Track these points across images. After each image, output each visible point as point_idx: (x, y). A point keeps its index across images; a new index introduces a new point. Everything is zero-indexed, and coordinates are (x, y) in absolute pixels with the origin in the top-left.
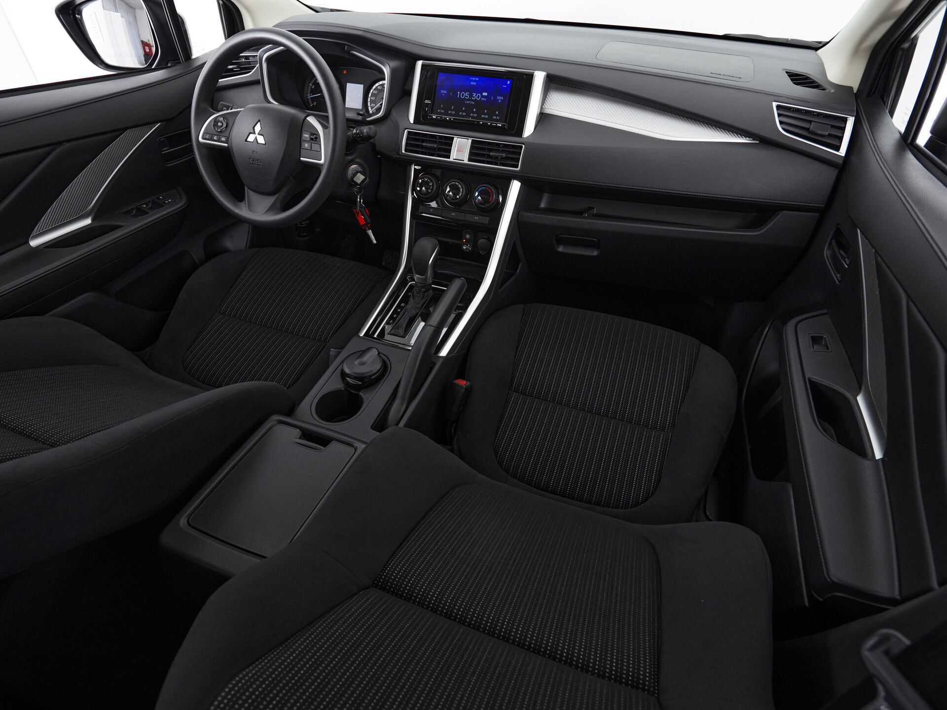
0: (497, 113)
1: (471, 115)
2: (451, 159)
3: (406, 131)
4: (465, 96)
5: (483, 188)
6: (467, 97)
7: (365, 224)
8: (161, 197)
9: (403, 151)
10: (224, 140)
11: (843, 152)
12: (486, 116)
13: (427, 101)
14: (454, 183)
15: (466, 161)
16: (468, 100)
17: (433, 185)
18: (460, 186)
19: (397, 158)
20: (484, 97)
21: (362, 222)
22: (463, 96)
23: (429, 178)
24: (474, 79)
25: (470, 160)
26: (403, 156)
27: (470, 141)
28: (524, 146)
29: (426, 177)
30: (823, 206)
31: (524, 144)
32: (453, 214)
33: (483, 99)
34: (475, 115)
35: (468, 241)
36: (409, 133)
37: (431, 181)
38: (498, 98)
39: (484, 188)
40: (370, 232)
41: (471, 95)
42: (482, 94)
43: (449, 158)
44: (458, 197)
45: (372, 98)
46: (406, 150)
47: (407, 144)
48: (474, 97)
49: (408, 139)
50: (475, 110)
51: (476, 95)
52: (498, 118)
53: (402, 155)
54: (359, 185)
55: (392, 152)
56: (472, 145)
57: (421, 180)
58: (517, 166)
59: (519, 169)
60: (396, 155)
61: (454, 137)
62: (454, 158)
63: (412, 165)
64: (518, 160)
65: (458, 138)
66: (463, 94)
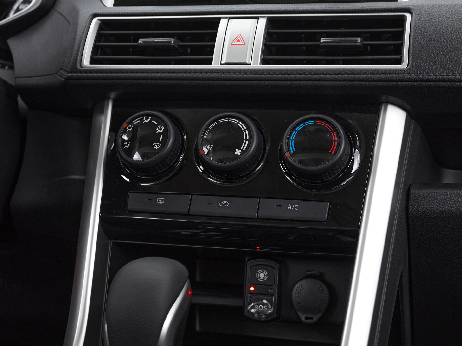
2: (215, 65)
3: (95, 20)
5: (308, 123)
9: (86, 62)
14: (226, 120)
15: (256, 65)
17: (166, 133)
18: (242, 125)
19: (68, 79)
23: (154, 117)
25: (264, 61)
27: (263, 22)
28: (408, 16)
29: (147, 116)
31: (408, 10)
36: (103, 25)
37: (161, 121)
39: (312, 122)
43: (211, 63)
46: (93, 61)
47: (96, 49)
49: (99, 37)
53: (81, 72)
55: (56, 75)
56: (270, 31)
57: (130, 126)
58: (399, 62)
59: (404, 65)
60: (66, 74)
61: (219, 19)
62: (224, 62)
63: (108, 98)
64: (399, 49)
65: (230, 18)
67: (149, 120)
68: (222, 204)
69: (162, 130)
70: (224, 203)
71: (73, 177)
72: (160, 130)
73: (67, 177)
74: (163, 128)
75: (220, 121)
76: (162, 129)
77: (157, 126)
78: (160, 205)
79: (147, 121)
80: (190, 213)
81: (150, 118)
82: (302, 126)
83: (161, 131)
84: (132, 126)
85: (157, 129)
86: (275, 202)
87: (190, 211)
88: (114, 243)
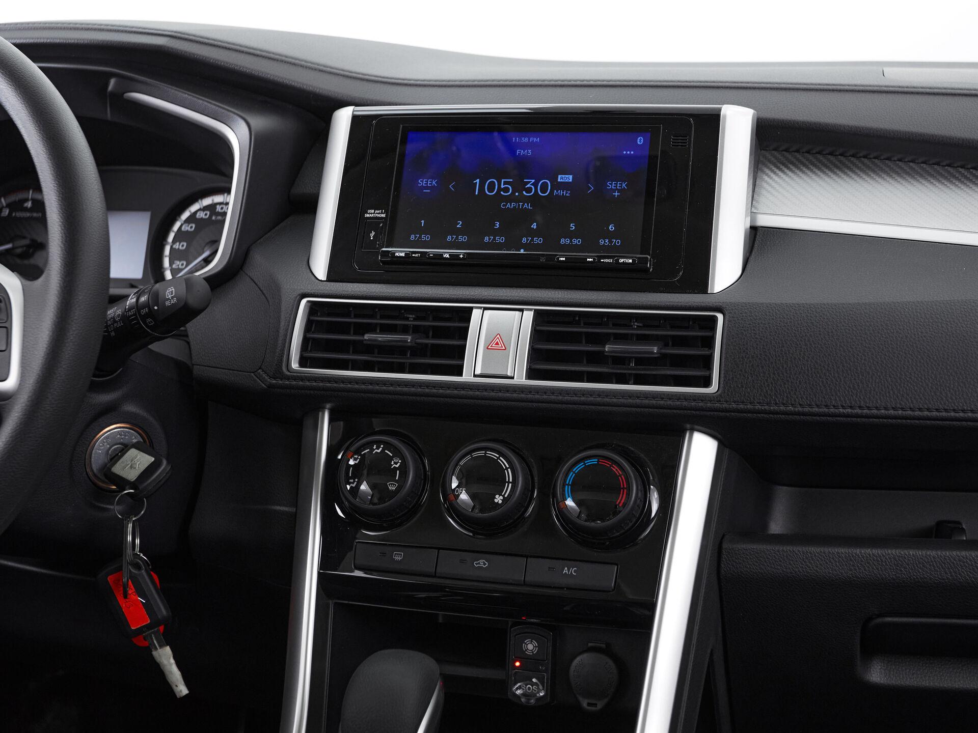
0: (611, 228)
1: (524, 240)
2: (467, 377)
3: (304, 302)
4: (500, 189)
5: (589, 462)
6: (506, 190)
7: (148, 627)
9: (295, 365)
12: (575, 241)
13: (371, 214)
14: (481, 453)
15: (520, 378)
16: (509, 199)
17: (404, 469)
18: (504, 463)
19: (271, 386)
20: (564, 186)
21: (137, 619)
22: (491, 190)
23: (388, 446)
24: (525, 140)
25: (532, 373)
26: (295, 378)
27: (529, 316)
28: (720, 317)
29: (378, 443)
31: (720, 310)
32: (482, 563)
33: (561, 192)
34: (538, 240)
35: (532, 665)
36: (314, 308)
37: (398, 453)
38: (611, 185)
39: (594, 461)
40: (166, 657)
41: (519, 185)
42: (554, 180)
43: (461, 375)
44: (498, 499)
45: (176, 246)
46: (303, 362)
47: (306, 342)
48: (529, 190)
49: (309, 326)
50: (534, 226)
51: (535, 185)
52: (618, 242)
53: (288, 378)
54: (133, 485)
55: (252, 374)
56: (538, 328)
57: (356, 456)
58: (706, 381)
59: (713, 389)
60: (269, 380)
61: (471, 309)
62: (478, 372)
63: (323, 409)
64: (707, 362)
65: (485, 309)
66: (492, 184)
67: (381, 449)
68: (479, 563)
69: (399, 464)
70: (481, 561)
71: (278, 508)
72: (396, 464)
73: (270, 507)
74: (400, 461)
75: (475, 454)
76: (398, 462)
77: (391, 458)
78: (398, 562)
79: (379, 451)
80: (437, 575)
81: (382, 446)
82: (581, 466)
83: (397, 466)
84: (359, 457)
85: (392, 463)
86: (547, 563)
87: (437, 571)
88: (335, 603)
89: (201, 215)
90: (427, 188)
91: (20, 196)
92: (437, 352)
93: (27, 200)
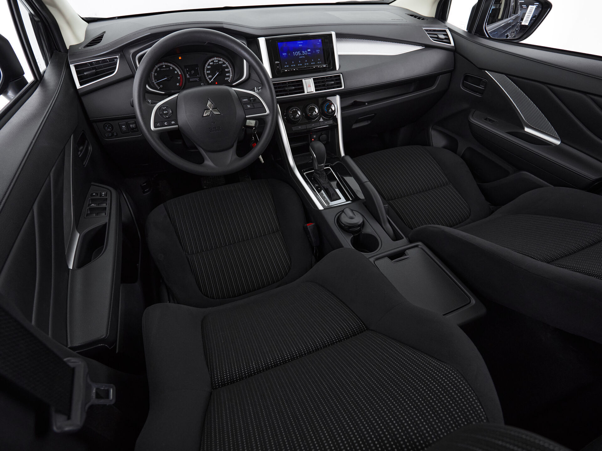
0: (319, 60)
1: (305, 64)
2: (306, 93)
4: (298, 54)
5: (328, 104)
6: (299, 54)
8: (94, 194)
10: (174, 123)
11: (452, 44)
12: (314, 63)
13: (276, 62)
14: (311, 106)
15: (315, 92)
16: (301, 56)
18: (315, 107)
22: (297, 54)
23: (296, 108)
24: (300, 42)
25: (316, 90)
27: (312, 79)
29: (294, 108)
30: (453, 69)
31: (341, 73)
32: (313, 125)
33: (309, 53)
34: (307, 64)
35: (315, 139)
38: (317, 51)
40: (261, 157)
41: (301, 53)
42: (307, 51)
43: (304, 93)
44: (316, 113)
45: (208, 72)
48: (303, 54)
50: (306, 61)
51: (304, 52)
52: (321, 62)
54: (254, 127)
56: (314, 82)
58: (341, 87)
59: (343, 87)
61: (302, 80)
64: (341, 83)
65: (305, 79)
66: (296, 53)
78: (300, 128)
80: (307, 129)
84: (291, 112)
85: (297, 111)
89: (211, 63)
90: (285, 55)
91: (161, 64)
92: (299, 89)
93: (163, 65)
